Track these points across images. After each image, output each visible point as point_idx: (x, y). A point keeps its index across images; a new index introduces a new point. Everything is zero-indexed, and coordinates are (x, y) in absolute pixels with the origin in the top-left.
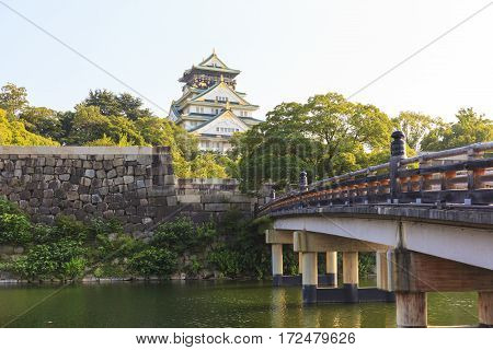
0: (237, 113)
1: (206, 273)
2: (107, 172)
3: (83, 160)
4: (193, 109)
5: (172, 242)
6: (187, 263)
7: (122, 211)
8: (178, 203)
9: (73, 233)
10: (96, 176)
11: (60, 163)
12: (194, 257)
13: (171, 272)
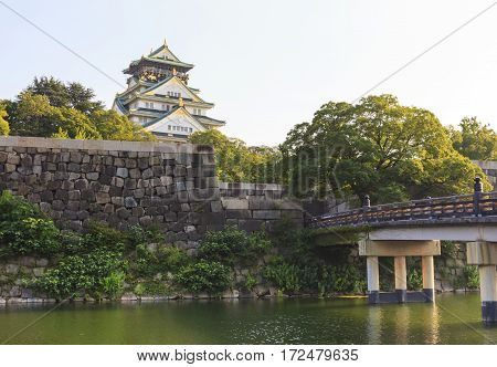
0: (191, 111)
1: (261, 291)
2: (142, 171)
3: (113, 157)
4: (141, 104)
5: (224, 254)
6: (239, 278)
7: (160, 217)
8: (224, 209)
9: (110, 242)
10: (129, 176)
11: (87, 159)
12: (245, 272)
13: (223, 289)
